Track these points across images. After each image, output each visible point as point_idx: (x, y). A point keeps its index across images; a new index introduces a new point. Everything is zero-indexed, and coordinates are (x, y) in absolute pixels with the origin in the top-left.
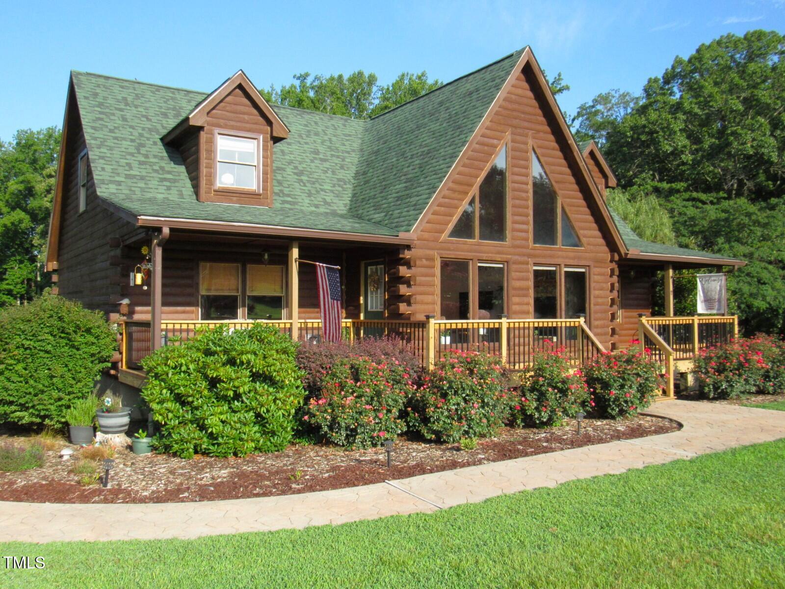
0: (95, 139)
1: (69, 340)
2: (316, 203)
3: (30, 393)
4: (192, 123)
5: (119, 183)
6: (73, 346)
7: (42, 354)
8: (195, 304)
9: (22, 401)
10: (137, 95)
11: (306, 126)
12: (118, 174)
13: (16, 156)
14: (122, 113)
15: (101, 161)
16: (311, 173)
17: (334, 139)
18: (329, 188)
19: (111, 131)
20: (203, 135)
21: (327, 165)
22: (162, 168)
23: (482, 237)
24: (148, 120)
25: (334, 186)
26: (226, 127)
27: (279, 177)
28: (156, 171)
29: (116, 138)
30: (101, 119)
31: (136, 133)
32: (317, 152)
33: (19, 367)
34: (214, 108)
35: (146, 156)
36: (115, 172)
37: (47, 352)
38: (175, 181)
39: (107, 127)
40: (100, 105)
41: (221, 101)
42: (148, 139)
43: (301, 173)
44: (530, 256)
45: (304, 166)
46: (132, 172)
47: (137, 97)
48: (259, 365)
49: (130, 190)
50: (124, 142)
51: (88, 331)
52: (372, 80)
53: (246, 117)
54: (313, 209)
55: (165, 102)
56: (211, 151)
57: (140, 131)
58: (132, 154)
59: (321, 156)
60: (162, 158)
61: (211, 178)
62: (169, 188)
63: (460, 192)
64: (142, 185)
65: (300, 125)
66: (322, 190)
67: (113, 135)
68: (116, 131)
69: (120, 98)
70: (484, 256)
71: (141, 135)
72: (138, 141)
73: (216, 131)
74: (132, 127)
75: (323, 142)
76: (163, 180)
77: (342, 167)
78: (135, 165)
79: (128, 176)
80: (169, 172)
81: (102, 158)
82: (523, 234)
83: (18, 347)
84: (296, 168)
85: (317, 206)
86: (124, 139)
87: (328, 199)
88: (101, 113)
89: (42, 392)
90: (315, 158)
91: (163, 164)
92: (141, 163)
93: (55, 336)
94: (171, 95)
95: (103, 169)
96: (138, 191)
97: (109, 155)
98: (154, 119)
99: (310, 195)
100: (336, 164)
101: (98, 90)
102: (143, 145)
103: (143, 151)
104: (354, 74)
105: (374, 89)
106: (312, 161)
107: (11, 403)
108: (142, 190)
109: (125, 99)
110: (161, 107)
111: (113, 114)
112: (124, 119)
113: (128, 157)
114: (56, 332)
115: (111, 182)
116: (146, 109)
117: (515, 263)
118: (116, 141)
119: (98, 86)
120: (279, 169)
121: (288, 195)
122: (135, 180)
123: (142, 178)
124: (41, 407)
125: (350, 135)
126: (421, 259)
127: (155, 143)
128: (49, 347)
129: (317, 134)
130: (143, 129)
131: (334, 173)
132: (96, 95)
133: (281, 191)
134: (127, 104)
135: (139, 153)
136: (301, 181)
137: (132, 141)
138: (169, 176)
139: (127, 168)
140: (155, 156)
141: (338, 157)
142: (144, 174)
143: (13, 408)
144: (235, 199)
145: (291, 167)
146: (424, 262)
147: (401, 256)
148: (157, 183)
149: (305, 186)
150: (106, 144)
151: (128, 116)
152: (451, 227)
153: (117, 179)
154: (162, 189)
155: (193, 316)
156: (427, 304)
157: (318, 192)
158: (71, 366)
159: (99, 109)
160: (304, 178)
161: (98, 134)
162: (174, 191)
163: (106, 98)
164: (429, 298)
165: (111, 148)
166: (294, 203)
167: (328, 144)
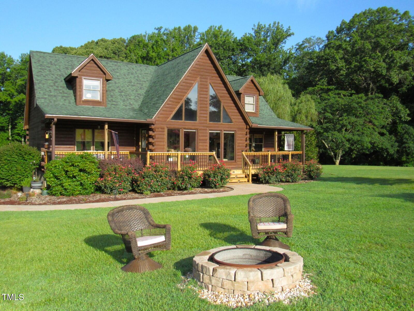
0: (38, 80)
1: (23, 157)
2: (126, 104)
3: (9, 176)
4: (73, 75)
5: (45, 98)
6: (24, 160)
7: (13, 162)
8: (74, 145)
9: (7, 178)
10: (56, 60)
11: (128, 70)
12: (45, 95)
13: (21, 67)
14: (49, 68)
15: (40, 90)
16: (126, 91)
17: (140, 76)
18: (133, 98)
19: (44, 77)
20: (78, 80)
21: (134, 88)
22: (63, 92)
23: (186, 119)
24: (60, 71)
25: (136, 97)
26: (87, 76)
27: (112, 94)
28: (61, 93)
29: (46, 80)
30: (41, 72)
31: (54, 77)
32: (130, 82)
33: (6, 167)
34: (82, 69)
35: (57, 87)
36: (44, 94)
37: (16, 162)
38: (68, 97)
39: (42, 75)
40: (41, 65)
41: (85, 66)
42: (59, 79)
43: (122, 92)
44: (207, 127)
45: (124, 88)
46: (51, 94)
47: (56, 61)
48: (82, 167)
49: (50, 101)
50: (49, 81)
51: (30, 154)
52: (195, 29)
53: (95, 72)
54: (124, 107)
55: (68, 63)
56: (81, 86)
57: (56, 76)
58: (52, 86)
59: (132, 84)
60: (64, 87)
61: (81, 96)
62: (65, 100)
63: (176, 102)
64: (54, 99)
65: (126, 70)
66: (130, 99)
67: (45, 78)
68: (46, 76)
69: (49, 62)
70: (187, 127)
71: (56, 78)
72: (55, 80)
73: (83, 77)
74: (53, 74)
75: (134, 78)
76: (63, 97)
77: (141, 88)
78: (53, 91)
79: (49, 95)
80: (66, 93)
81: (39, 88)
82: (205, 118)
83: (5, 160)
84: (120, 89)
85: (126, 106)
86: (49, 80)
87: (132, 103)
88: (41, 69)
89: (14, 175)
90: (129, 85)
91: (64, 90)
92: (55, 90)
93: (18, 156)
94: (71, 59)
95: (40, 93)
96: (53, 102)
97: (42, 87)
98: (62, 70)
99: (124, 101)
100: (138, 87)
101: (41, 59)
102: (56, 82)
103: (56, 84)
104: (186, 26)
105: (197, 34)
106: (128, 86)
107: (3, 179)
108: (55, 101)
109: (51, 62)
110: (65, 65)
111: (46, 69)
112: (50, 71)
113: (50, 87)
114: (18, 154)
115: (42, 98)
116: (60, 66)
117: (200, 130)
118: (46, 81)
119: (41, 57)
120: (112, 90)
121: (115, 102)
122: (52, 97)
123: (55, 96)
124: (13, 180)
125: (147, 74)
126: (158, 128)
127: (62, 81)
128: (16, 160)
129: (132, 74)
130: (57, 75)
131: (136, 91)
132: (39, 61)
133: (112, 100)
134: (52, 64)
135: (55, 85)
136: (121, 95)
137: (52, 80)
138: (66, 95)
139: (49, 92)
140: (61, 87)
141: (140, 84)
142: (56, 94)
143: (4, 180)
144: (91, 104)
145: (118, 89)
146: (160, 130)
147: (150, 127)
148: (60, 98)
149: (123, 97)
150: (42, 82)
151: (52, 70)
152: (172, 116)
153: (45, 97)
154: (62, 100)
155: (73, 149)
156: (161, 145)
157: (128, 100)
158: (24, 166)
159: (40, 67)
160: (123, 94)
161: (39, 78)
162: (67, 101)
163: (43, 62)
164: (162, 143)
165: (43, 84)
166: (116, 105)
167: (137, 78)
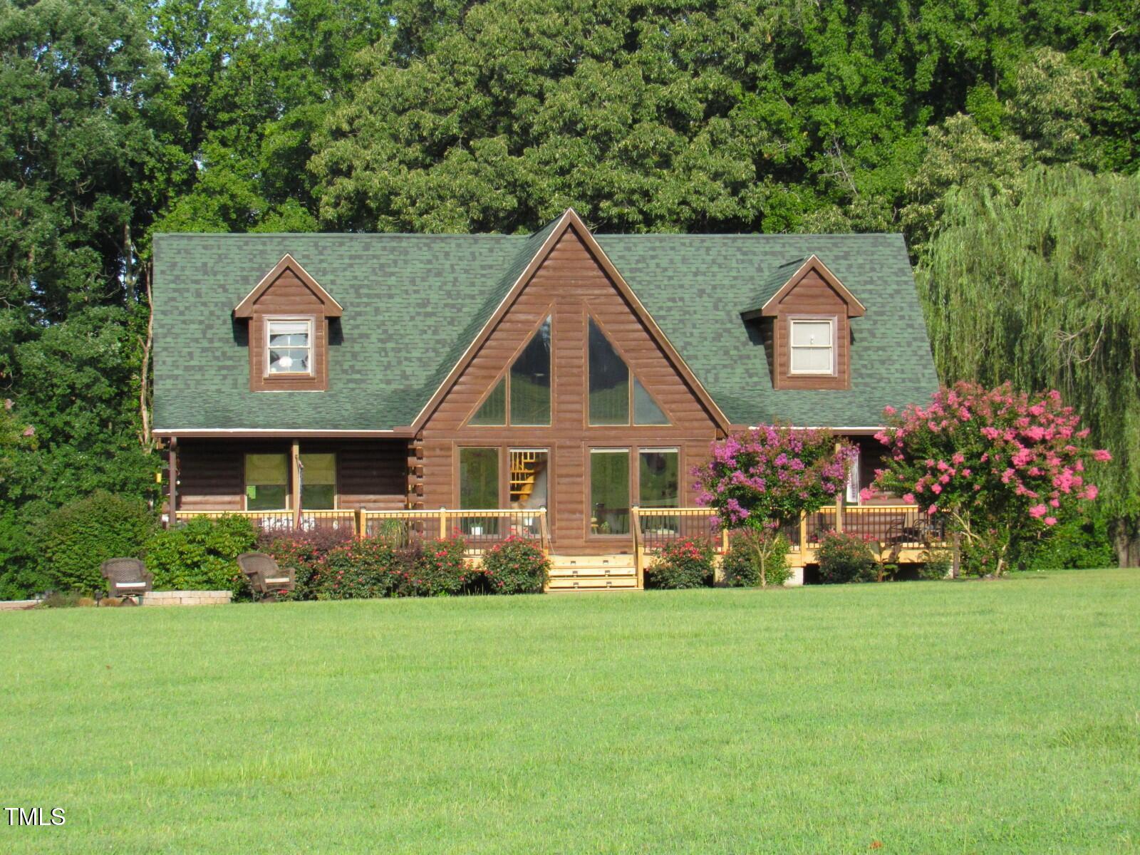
0: (162, 326)
2: (391, 377)
5: (176, 377)
8: (241, 494)
10: (220, 254)
11: (429, 262)
12: (177, 367)
14: (197, 286)
15: (165, 353)
16: (403, 336)
17: (463, 277)
18: (419, 355)
19: (181, 313)
20: (252, 326)
21: (431, 321)
22: (224, 354)
23: (515, 420)
24: (225, 289)
25: (426, 352)
28: (217, 358)
29: (184, 322)
30: (173, 299)
31: (206, 312)
32: (425, 303)
34: (261, 295)
35: (211, 341)
36: (175, 365)
38: (234, 368)
39: (178, 308)
40: (176, 279)
41: (271, 285)
42: (218, 317)
43: (390, 338)
44: (582, 438)
45: (398, 327)
46: (192, 363)
47: (220, 258)
49: (186, 384)
50: (191, 326)
53: (297, 298)
54: (383, 386)
55: (251, 259)
57: (212, 308)
58: (197, 340)
59: (429, 309)
60: (227, 341)
62: (225, 377)
64: (198, 376)
65: (422, 262)
66: (406, 359)
67: (182, 318)
68: (187, 312)
69: (200, 264)
70: (517, 442)
71: (211, 313)
72: (206, 322)
73: (266, 317)
74: (204, 304)
75: (441, 288)
76: (220, 368)
77: (451, 322)
78: (197, 353)
79: (187, 368)
80: (230, 358)
81: (166, 349)
82: (574, 415)
84: (385, 331)
85: (389, 382)
86: (192, 322)
87: (409, 371)
88: (174, 290)
90: (418, 314)
91: (226, 348)
92: (204, 350)
95: (164, 362)
96: (193, 385)
97: (172, 345)
98: (231, 288)
99: (387, 367)
100: (445, 318)
101: (178, 257)
102: (210, 327)
103: (210, 334)
106: (412, 319)
108: (198, 382)
109: (204, 264)
110: (243, 268)
111: (188, 290)
112: (198, 294)
113: (192, 344)
115: (169, 377)
116: (226, 274)
117: (560, 447)
118: (183, 326)
119: (179, 250)
120: (362, 336)
121: (359, 372)
122: (192, 372)
123: (200, 368)
125: (491, 267)
126: (432, 449)
127: (224, 322)
129: (439, 274)
130: (216, 305)
131: (435, 332)
132: (174, 266)
133: (352, 367)
134: (205, 272)
135: (204, 337)
136: (385, 349)
137: (200, 322)
138: (229, 363)
139: (188, 358)
140: (220, 340)
141: (453, 306)
142: (204, 363)
144: (286, 385)
145: (380, 331)
147: (413, 447)
148: (214, 372)
149: (386, 356)
150: (174, 330)
151: (204, 289)
152: (472, 413)
153: (177, 372)
154: (217, 380)
155: (240, 505)
156: (443, 493)
157: (399, 363)
159: (174, 286)
160: (390, 345)
161: (168, 320)
162: (229, 381)
163: (183, 269)
164: (445, 488)
165: (177, 336)
166: (363, 381)
167: (449, 287)
